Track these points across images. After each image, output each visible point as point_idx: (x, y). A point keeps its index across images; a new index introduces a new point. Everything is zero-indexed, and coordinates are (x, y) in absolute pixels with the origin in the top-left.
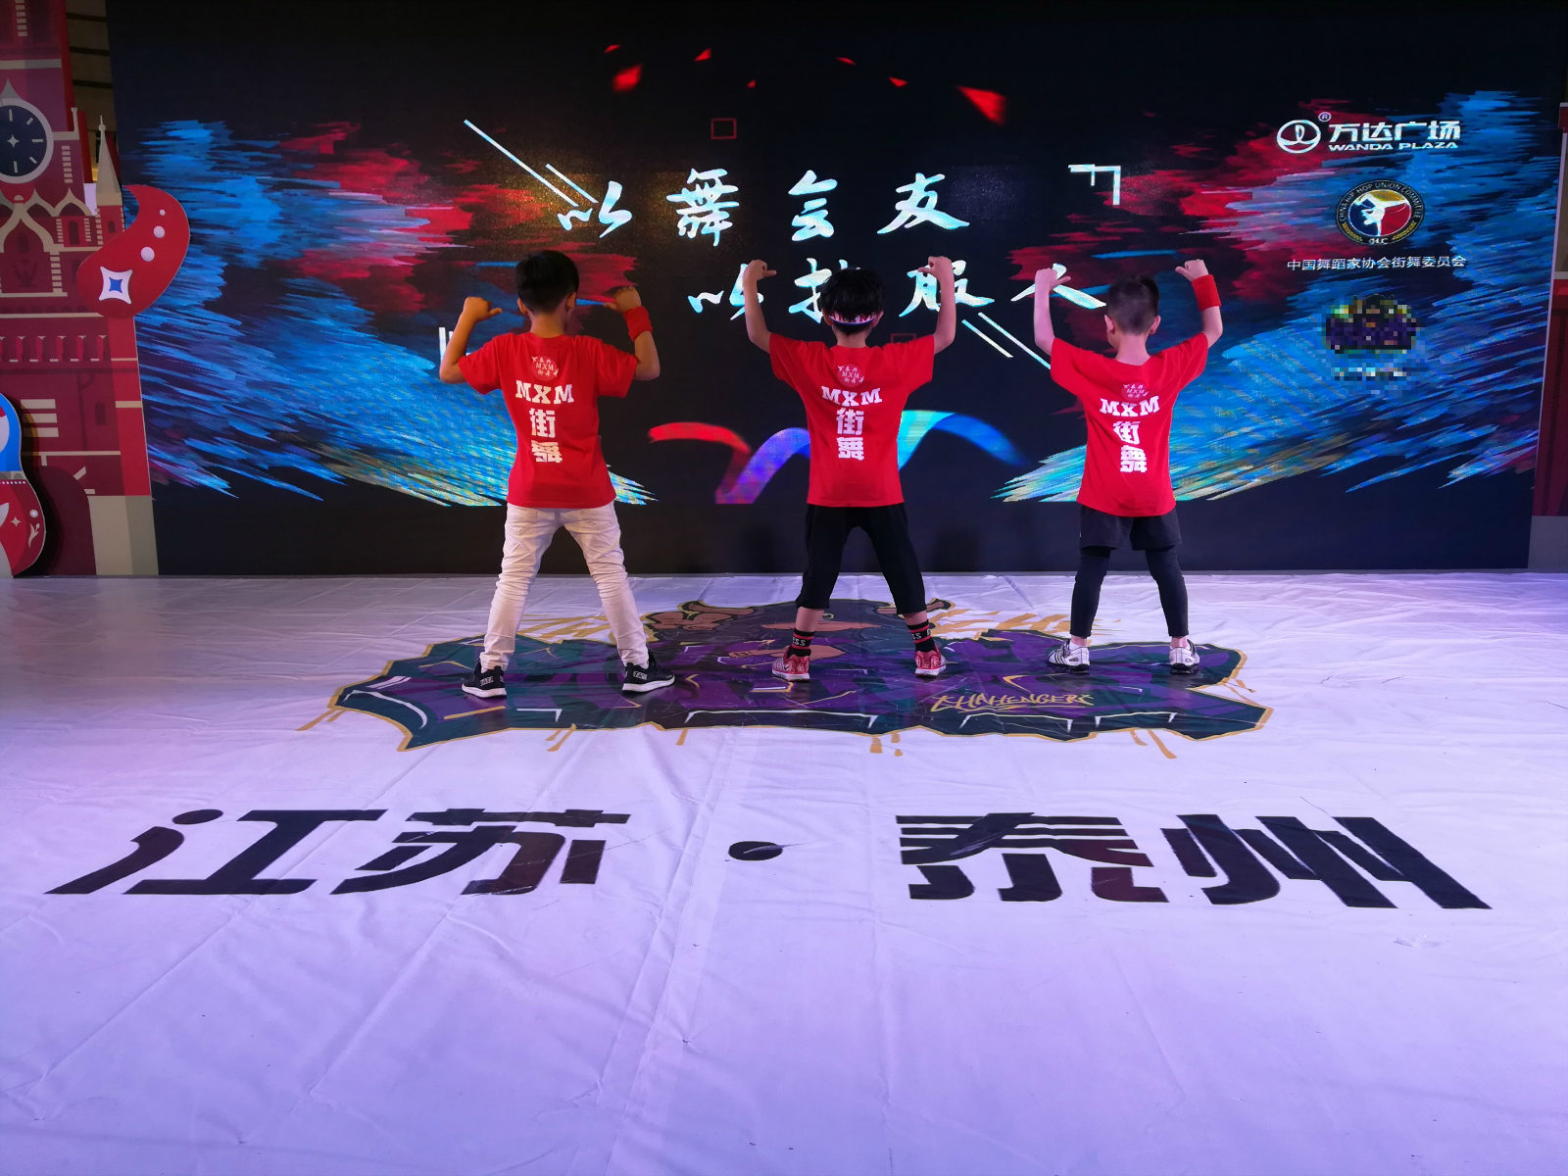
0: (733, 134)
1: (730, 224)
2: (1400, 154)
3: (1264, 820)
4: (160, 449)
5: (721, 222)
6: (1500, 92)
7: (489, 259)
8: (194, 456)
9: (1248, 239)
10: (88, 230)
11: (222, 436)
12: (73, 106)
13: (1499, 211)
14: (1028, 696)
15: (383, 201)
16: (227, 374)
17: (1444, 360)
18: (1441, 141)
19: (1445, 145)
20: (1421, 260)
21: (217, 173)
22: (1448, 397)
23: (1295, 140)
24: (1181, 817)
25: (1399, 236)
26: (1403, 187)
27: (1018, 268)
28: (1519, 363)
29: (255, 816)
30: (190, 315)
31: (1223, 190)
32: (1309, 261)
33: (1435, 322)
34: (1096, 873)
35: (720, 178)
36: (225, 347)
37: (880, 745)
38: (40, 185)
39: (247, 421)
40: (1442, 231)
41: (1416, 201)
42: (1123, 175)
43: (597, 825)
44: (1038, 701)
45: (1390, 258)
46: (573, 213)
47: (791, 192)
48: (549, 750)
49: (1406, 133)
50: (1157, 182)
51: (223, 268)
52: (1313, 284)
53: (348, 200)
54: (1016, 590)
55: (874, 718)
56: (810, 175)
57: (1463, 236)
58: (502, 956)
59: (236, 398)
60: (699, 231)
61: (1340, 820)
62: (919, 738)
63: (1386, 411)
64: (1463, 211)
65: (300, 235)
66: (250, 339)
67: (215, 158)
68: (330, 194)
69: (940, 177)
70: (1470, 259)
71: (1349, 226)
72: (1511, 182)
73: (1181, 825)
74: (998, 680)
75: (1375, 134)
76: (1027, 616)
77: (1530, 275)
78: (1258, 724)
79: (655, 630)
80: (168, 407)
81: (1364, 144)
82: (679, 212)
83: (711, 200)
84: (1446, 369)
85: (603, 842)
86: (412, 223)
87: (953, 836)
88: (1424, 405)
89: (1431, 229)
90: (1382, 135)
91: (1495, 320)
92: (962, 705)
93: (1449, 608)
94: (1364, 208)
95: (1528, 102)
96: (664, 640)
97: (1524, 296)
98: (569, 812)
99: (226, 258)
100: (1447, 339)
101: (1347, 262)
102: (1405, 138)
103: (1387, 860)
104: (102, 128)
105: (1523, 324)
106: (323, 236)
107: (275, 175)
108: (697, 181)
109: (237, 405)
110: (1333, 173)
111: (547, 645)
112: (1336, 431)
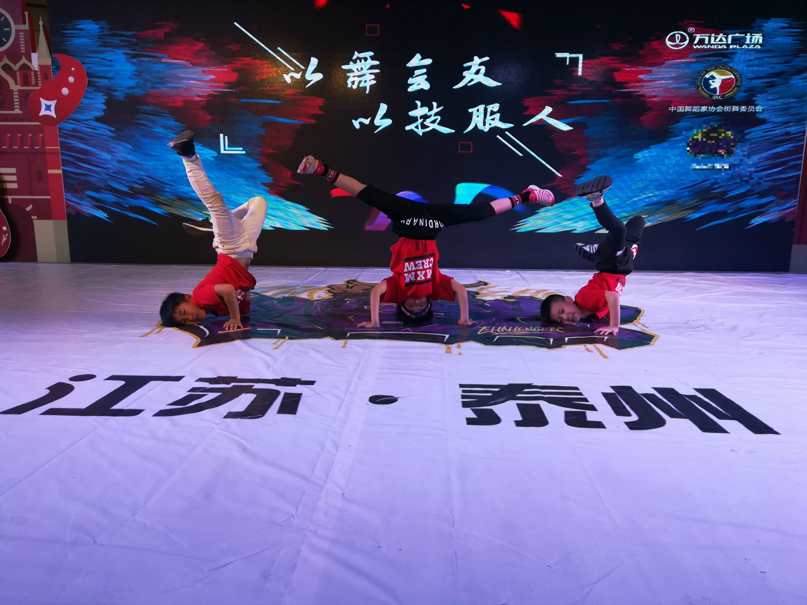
0: (377, 33)
1: (375, 82)
2: (730, 51)
3: (656, 389)
4: (71, 195)
5: (370, 80)
6: (785, 19)
7: (246, 98)
8: (89, 200)
9: (649, 95)
10: (33, 78)
11: (104, 189)
12: (26, 11)
13: (781, 83)
14: (529, 327)
15: (190, 65)
16: (106, 156)
17: (751, 161)
18: (752, 44)
19: (754, 47)
20: (739, 108)
21: (102, 49)
22: (751, 181)
23: (675, 42)
24: (612, 387)
25: (728, 95)
26: (731, 68)
27: (527, 108)
28: (788, 164)
29: (113, 378)
30: (87, 125)
31: (635, 68)
32: (680, 107)
33: (746, 140)
34: (567, 414)
35: (370, 57)
36: (106, 142)
37: (450, 350)
38: (8, 53)
39: (117, 181)
40: (750, 93)
41: (738, 76)
42: (584, 59)
43: (298, 386)
44: (534, 330)
45: (723, 106)
46: (291, 74)
47: (407, 65)
48: (274, 349)
49: (733, 39)
50: (603, 63)
51: (105, 100)
52: (682, 119)
53: (171, 64)
54: (522, 277)
55: (447, 336)
56: (418, 56)
57: (762, 95)
58: (244, 449)
59: (112, 169)
60: (358, 85)
61: (697, 390)
62: (471, 347)
63: (718, 188)
64: (762, 82)
65: (146, 82)
66: (119, 137)
67: (102, 40)
68: (162, 61)
69: (487, 59)
70: (765, 107)
71: (702, 89)
72: (788, 67)
73: (612, 391)
74: (513, 319)
75: (718, 40)
76: (528, 290)
77: (795, 117)
78: (651, 343)
79: (332, 293)
80: (76, 174)
81: (711, 45)
82: (348, 74)
83: (365, 69)
84: (752, 166)
85: (301, 395)
86: (205, 77)
87: (490, 394)
88: (740, 184)
89: (745, 92)
90: (721, 40)
91: (778, 140)
92: (494, 331)
93: (749, 289)
94: (711, 79)
95: (798, 24)
96: (336, 298)
97: (793, 128)
98: (283, 378)
99: (106, 94)
100: (751, 150)
101: (700, 108)
102: (733, 43)
103: (723, 410)
104: (41, 23)
105: (793, 143)
106: (158, 83)
107: (133, 50)
108: (358, 58)
109: (112, 173)
110: (694, 60)
111: (274, 299)
112: (691, 198)
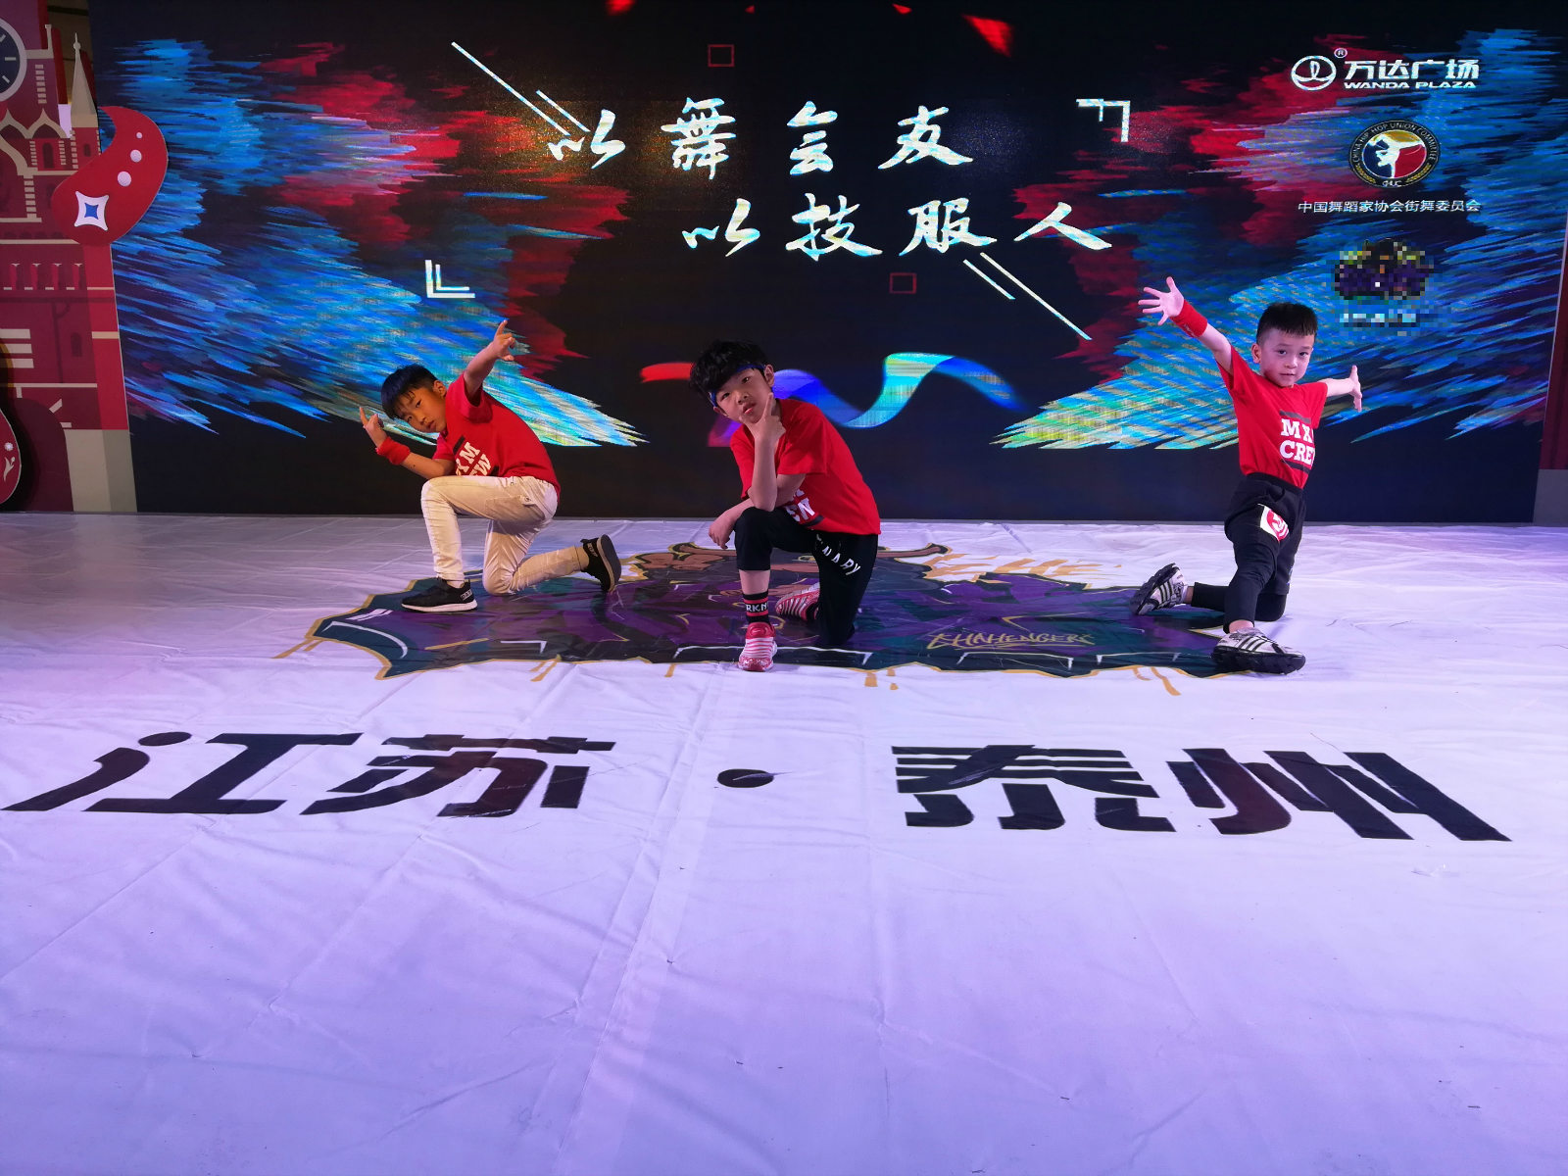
0: (730, 62)
1: (726, 157)
2: (1416, 93)
3: (1273, 754)
4: (138, 382)
5: (717, 154)
6: (1522, 31)
7: (476, 190)
8: (173, 390)
9: (1260, 180)
10: (62, 153)
11: (201, 369)
12: (48, 23)
13: (1515, 155)
14: (1027, 635)
15: (368, 127)
16: (205, 304)
17: (1455, 308)
18: (1459, 80)
19: (1463, 84)
20: (1435, 204)
21: (195, 95)
22: (1458, 346)
23: (1310, 76)
24: (1187, 751)
25: (1414, 178)
26: (1418, 127)
27: (1022, 207)
28: (1531, 312)
29: (224, 739)
30: (168, 243)
31: (1233, 127)
32: (1321, 204)
33: (1448, 267)
34: (1100, 804)
35: (716, 108)
36: (204, 277)
37: (875, 679)
38: (13, 105)
39: (227, 354)
40: (1456, 175)
41: (1432, 142)
42: (1132, 109)
43: (580, 752)
44: (1038, 639)
45: (1404, 201)
46: (564, 143)
47: (789, 124)
48: (533, 681)
49: (1423, 71)
50: (1169, 118)
51: (202, 194)
52: (1323, 227)
53: (331, 125)
54: (1015, 536)
55: (868, 654)
56: (810, 106)
57: (1479, 179)
58: (478, 878)
59: (215, 330)
60: (694, 164)
61: (1352, 755)
62: (915, 676)
63: (1394, 360)
64: (1479, 154)
65: (281, 161)
66: (230, 268)
67: (195, 79)
68: (313, 118)
69: (943, 110)
70: (1484, 203)
71: (1363, 167)
72: (1530, 125)
73: (1188, 758)
74: (997, 620)
75: (1392, 72)
76: (1026, 561)
77: (1545, 221)
79: (644, 569)
80: (147, 339)
81: (1380, 82)
82: (674, 143)
83: (707, 132)
84: (1460, 316)
85: (586, 769)
86: (396, 150)
87: (952, 767)
88: (1436, 353)
89: (1446, 172)
90: (1398, 73)
91: (1510, 267)
92: (958, 643)
94: (1379, 149)
95: (1547, 41)
96: (653, 579)
97: (1539, 243)
98: (552, 739)
99: (204, 184)
100: (1458, 286)
101: (1359, 206)
102: (1422, 77)
103: (1401, 794)
104: (77, 46)
105: (1537, 272)
106: (305, 161)
107: (255, 98)
108: (693, 111)
109: (217, 337)
110: (1347, 112)
